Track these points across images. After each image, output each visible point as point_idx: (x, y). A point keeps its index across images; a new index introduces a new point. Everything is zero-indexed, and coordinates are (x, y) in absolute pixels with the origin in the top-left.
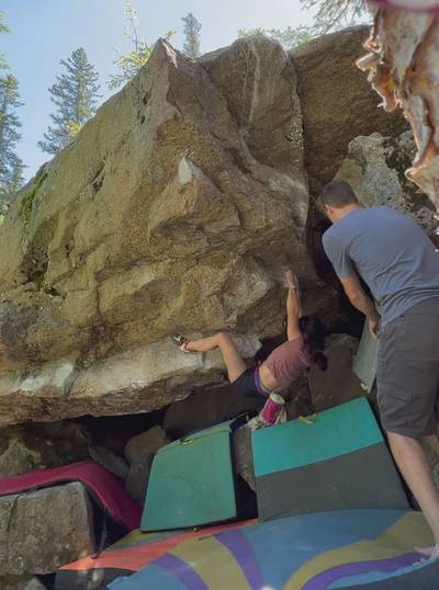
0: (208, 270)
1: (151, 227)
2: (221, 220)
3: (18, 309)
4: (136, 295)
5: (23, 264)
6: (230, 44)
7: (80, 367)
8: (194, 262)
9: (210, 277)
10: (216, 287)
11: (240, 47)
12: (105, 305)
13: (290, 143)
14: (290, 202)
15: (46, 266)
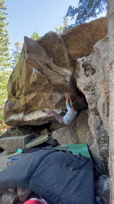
0: (46, 94)
1: (31, 84)
2: (44, 82)
3: (12, 102)
4: (32, 99)
5: (11, 92)
6: (44, 35)
7: (25, 114)
8: (42, 92)
9: (46, 95)
10: (48, 98)
11: (46, 35)
12: (27, 102)
13: (65, 61)
14: (64, 77)
15: (16, 92)
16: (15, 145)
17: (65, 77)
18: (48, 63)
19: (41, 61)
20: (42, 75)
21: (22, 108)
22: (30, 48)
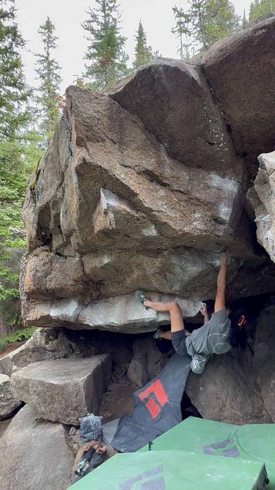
0: (148, 259)
1: (96, 231)
3: (42, 262)
4: (102, 268)
5: (37, 234)
7: (82, 304)
8: (135, 253)
10: (155, 270)
12: (88, 271)
13: (213, 148)
14: (210, 206)
15: (51, 235)
16: (60, 402)
17: (214, 204)
18: (150, 168)
19: (126, 166)
20: (133, 213)
21: (71, 285)
22: (89, 128)
